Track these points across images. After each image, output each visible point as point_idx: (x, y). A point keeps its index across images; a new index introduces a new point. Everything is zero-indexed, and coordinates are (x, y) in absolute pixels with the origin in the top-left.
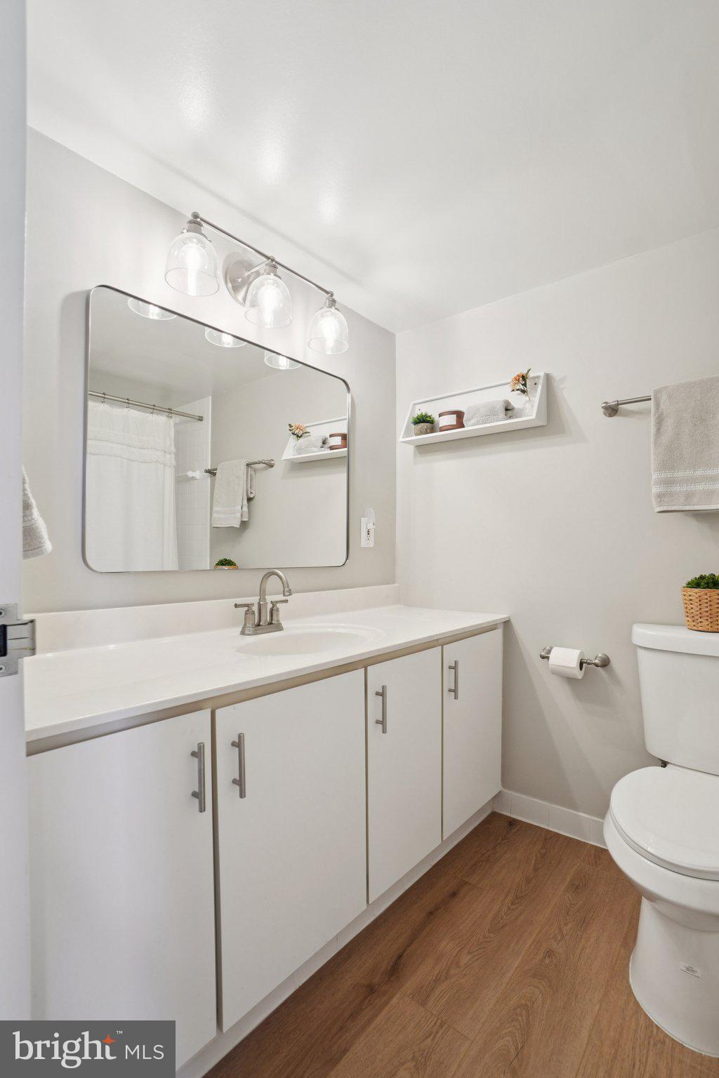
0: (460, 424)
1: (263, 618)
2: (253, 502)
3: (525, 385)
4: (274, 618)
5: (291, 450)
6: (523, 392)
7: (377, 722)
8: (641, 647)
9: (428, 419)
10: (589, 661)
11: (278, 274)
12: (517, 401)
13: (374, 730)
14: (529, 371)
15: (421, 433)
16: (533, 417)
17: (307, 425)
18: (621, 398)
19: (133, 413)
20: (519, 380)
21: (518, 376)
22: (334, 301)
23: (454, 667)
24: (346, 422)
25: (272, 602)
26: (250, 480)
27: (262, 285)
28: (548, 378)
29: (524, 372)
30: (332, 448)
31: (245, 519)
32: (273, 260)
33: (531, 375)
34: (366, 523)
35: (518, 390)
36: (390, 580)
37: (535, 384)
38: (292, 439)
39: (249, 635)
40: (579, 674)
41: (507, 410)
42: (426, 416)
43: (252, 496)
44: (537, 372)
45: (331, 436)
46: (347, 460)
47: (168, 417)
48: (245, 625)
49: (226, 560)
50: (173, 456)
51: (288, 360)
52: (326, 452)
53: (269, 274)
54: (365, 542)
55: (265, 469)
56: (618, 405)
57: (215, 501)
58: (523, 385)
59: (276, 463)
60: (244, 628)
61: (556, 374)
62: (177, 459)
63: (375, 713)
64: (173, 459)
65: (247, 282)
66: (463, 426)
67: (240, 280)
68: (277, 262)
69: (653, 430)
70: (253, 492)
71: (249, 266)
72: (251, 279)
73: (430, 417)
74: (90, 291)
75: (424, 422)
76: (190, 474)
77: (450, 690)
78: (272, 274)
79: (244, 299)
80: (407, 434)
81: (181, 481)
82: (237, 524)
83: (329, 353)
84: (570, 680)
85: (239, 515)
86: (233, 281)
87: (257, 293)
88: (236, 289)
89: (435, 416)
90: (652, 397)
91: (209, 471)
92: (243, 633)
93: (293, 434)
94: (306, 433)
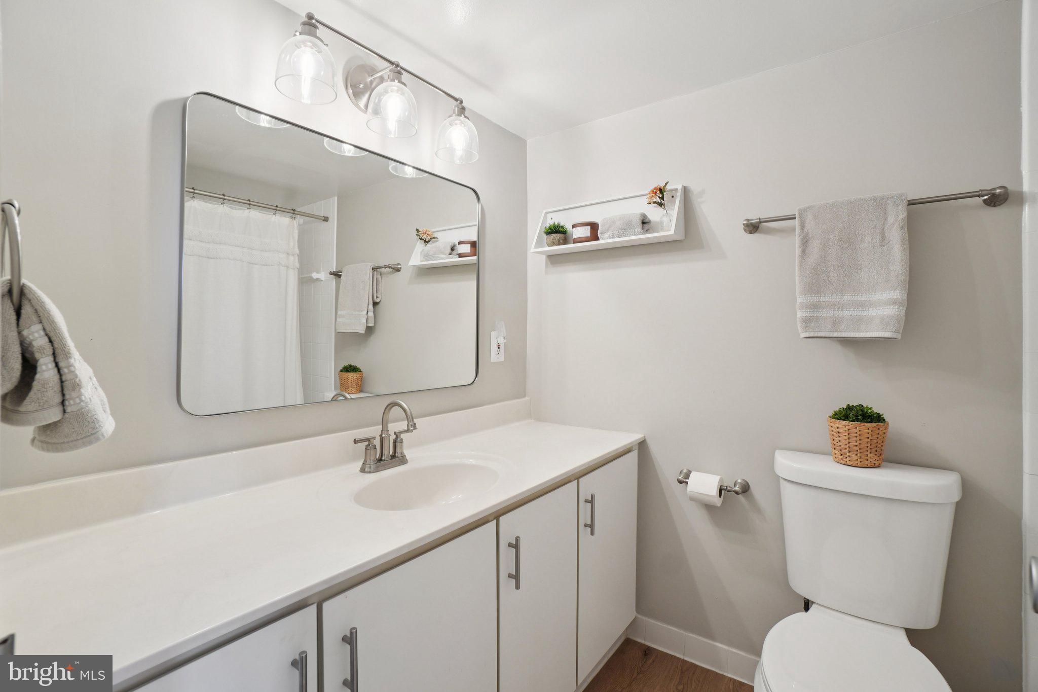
0: (595, 236)
1: (385, 452)
2: (379, 307)
3: (662, 198)
4: (398, 450)
5: (417, 257)
6: (661, 205)
7: (510, 576)
8: (785, 480)
9: (561, 229)
10: (729, 488)
11: (403, 80)
12: (654, 214)
13: (507, 585)
14: (666, 184)
15: (553, 244)
16: (672, 232)
17: (435, 230)
18: (764, 216)
19: (255, 214)
20: (656, 193)
21: (655, 188)
22: (463, 109)
23: (591, 501)
24: (475, 229)
25: (395, 433)
26: (376, 284)
27: (386, 92)
28: (686, 190)
29: (662, 185)
30: (460, 256)
31: (371, 325)
32: (397, 66)
33: (668, 187)
34: (496, 337)
35: (655, 202)
36: (521, 393)
37: (673, 197)
38: (420, 244)
39: (370, 472)
40: (718, 502)
41: (643, 223)
42: (559, 226)
43: (378, 300)
44: (675, 185)
45: (460, 243)
46: (477, 269)
47: (292, 218)
48: (365, 461)
49: (350, 366)
50: (297, 258)
51: (415, 170)
52: (455, 259)
53: (393, 80)
54: (494, 356)
55: (390, 273)
56: (760, 222)
57: (339, 306)
58: (660, 198)
59: (403, 267)
60: (364, 464)
61: (694, 188)
62: (301, 262)
63: (507, 566)
64: (297, 260)
65: (369, 88)
66: (598, 239)
67: (361, 86)
68: (401, 68)
69: (798, 251)
70: (379, 296)
71: (372, 71)
72: (374, 85)
73: (562, 227)
74: (187, 99)
75: (556, 232)
76: (315, 275)
77: (586, 525)
78: (397, 81)
79: (367, 106)
80: (539, 244)
81: (305, 282)
82: (362, 330)
83: (458, 162)
84: (709, 507)
85: (364, 321)
86: (354, 87)
87: (380, 101)
88: (357, 95)
89: (568, 227)
90: (797, 217)
91: (332, 274)
92: (363, 470)
93: (421, 239)
94: (434, 238)
